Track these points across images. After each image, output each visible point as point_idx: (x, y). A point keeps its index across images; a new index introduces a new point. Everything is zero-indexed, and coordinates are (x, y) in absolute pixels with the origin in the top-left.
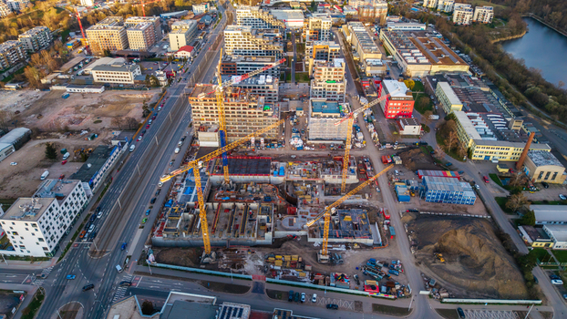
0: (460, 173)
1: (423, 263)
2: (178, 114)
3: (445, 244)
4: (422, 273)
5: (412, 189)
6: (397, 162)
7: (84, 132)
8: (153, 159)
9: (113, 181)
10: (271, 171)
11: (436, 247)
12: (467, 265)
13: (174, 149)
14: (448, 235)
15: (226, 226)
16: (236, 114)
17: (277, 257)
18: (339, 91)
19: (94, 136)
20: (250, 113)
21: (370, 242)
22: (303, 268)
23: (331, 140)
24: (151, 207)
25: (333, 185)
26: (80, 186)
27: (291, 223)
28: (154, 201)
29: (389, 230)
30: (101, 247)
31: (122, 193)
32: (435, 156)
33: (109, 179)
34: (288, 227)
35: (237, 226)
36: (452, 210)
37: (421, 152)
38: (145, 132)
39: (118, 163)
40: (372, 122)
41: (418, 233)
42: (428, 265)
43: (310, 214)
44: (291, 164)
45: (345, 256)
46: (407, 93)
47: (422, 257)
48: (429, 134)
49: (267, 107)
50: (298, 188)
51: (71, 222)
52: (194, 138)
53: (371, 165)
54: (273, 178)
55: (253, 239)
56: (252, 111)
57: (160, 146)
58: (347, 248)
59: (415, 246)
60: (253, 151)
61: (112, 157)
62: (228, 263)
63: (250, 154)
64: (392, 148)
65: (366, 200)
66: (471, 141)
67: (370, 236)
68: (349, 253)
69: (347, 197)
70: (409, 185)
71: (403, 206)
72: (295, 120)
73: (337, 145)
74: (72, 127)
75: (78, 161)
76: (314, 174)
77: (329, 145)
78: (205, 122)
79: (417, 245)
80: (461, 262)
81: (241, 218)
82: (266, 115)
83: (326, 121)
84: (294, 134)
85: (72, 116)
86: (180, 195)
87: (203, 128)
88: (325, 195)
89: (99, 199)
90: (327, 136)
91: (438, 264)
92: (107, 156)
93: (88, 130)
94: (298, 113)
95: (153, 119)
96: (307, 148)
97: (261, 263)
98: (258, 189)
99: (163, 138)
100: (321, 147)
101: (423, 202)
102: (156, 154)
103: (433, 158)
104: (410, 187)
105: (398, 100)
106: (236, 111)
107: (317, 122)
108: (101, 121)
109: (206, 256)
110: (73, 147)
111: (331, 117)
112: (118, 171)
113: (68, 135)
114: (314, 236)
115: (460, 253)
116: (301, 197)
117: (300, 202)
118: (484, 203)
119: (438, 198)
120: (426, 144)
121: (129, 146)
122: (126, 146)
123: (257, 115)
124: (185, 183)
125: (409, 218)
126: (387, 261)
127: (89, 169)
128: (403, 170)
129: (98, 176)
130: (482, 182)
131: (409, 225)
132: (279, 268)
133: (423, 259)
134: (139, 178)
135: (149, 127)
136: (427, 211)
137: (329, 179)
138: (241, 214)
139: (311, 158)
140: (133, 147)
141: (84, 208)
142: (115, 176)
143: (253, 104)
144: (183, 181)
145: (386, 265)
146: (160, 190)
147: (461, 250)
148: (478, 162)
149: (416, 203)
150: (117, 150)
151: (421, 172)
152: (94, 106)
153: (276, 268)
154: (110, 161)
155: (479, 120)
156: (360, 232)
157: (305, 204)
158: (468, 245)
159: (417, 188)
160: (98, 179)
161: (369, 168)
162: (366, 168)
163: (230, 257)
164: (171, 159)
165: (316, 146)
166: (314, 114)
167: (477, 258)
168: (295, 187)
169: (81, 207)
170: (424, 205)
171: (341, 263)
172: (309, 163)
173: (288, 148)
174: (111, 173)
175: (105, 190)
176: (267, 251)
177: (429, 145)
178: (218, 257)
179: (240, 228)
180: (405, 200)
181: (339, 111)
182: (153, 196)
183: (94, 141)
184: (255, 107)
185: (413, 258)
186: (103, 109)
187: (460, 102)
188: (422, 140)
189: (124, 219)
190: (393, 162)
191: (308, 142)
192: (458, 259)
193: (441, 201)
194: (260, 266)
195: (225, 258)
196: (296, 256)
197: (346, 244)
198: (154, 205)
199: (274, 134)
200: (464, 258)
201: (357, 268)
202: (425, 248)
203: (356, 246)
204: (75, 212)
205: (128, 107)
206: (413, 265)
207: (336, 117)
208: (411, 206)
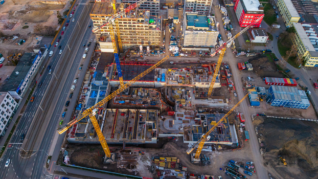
0: (297, 79)
1: (269, 163)
2: (85, 21)
3: (286, 149)
4: (269, 173)
5: (261, 94)
6: (249, 69)
7: (16, 37)
8: (67, 64)
9: (37, 84)
10: (156, 77)
11: (280, 151)
12: (303, 168)
13: (82, 55)
14: (291, 143)
15: (122, 128)
16: (128, 27)
17: (161, 158)
18: (207, 4)
19: (22, 41)
20: (138, 26)
21: (230, 143)
22: (180, 168)
23: (200, 47)
24: (66, 110)
25: (201, 89)
26: (8, 97)
27: (171, 124)
28: (68, 104)
29: (244, 133)
30: (29, 148)
31: (44, 95)
32: (277, 63)
33: (34, 83)
34: (169, 129)
35: (131, 128)
36: (290, 114)
37: (268, 61)
38: (60, 38)
39: (40, 68)
40: (230, 30)
41: (266, 137)
42: (273, 166)
43: (184, 116)
44: (170, 70)
45: (212, 157)
46: (259, 8)
47: (268, 158)
48: (272, 42)
49: (152, 21)
50: (175, 92)
51: (4, 126)
52: (97, 45)
53: (230, 72)
54: (157, 83)
55: (143, 140)
56: (140, 25)
57: (72, 51)
58: (213, 150)
59: (263, 148)
60: (141, 57)
61: (35, 65)
62: (124, 164)
63: (139, 60)
64: (245, 55)
65: (226, 104)
66: (307, 52)
67: (230, 139)
68: (214, 155)
69: (212, 101)
70: (259, 92)
71: (254, 111)
72: (173, 28)
73: (204, 51)
74: (6, 31)
75: (11, 65)
76: (188, 80)
77: (198, 52)
78: (104, 32)
79: (266, 147)
80: (299, 165)
81: (133, 121)
82: (151, 27)
83: (197, 33)
84: (172, 42)
85: (7, 21)
86: (88, 98)
87: (103, 38)
88: (196, 98)
89: (27, 102)
90: (197, 44)
91: (281, 166)
92: (30, 64)
93: (18, 35)
94: (175, 21)
95: (67, 25)
96: (182, 55)
97: (149, 164)
98: (146, 94)
99: (74, 44)
100: (192, 53)
101: (269, 106)
102: (69, 59)
103: (276, 65)
104: (259, 93)
105: (252, 13)
106: (127, 25)
107: (190, 34)
108: (27, 27)
109: (108, 158)
110: (7, 51)
111: (201, 30)
112: (41, 74)
113: (4, 40)
114: (188, 139)
115: (298, 156)
116: (177, 100)
117: (177, 105)
118: (314, 108)
119: (281, 104)
120: (271, 51)
121: (49, 52)
122: (46, 52)
123: (144, 28)
124: (91, 87)
125: (259, 122)
126: (244, 162)
127: (17, 76)
128: (255, 76)
129: (24, 83)
130: (313, 88)
131: (258, 129)
132: (162, 169)
133: (270, 160)
134: (57, 82)
135: (63, 33)
136: (272, 115)
137: (199, 85)
138: (133, 117)
139: (184, 64)
140: (51, 53)
141: (15, 112)
142: (39, 79)
143: (140, 19)
144: (89, 86)
145: (242, 166)
146: (72, 94)
147: (299, 154)
148: (309, 69)
149: (264, 108)
150: (38, 58)
151: (267, 79)
152: (23, 12)
153: (160, 168)
154: (33, 68)
155: (311, 30)
156: (223, 135)
157: (181, 107)
158: (306, 153)
159: (264, 94)
160: (24, 86)
161: (229, 75)
162: (226, 75)
163: (126, 158)
164: (80, 64)
165: (189, 53)
166: (188, 27)
167: (312, 164)
168: (173, 92)
169: (12, 111)
170: (270, 109)
171: (209, 163)
172: (183, 69)
173: (168, 54)
174: (35, 77)
175: (31, 93)
176: (154, 152)
177: (273, 52)
178: (117, 158)
179: (133, 130)
180: (256, 105)
181: (208, 25)
182: (67, 100)
183: (23, 46)
184: (142, 21)
185: (262, 159)
186: (30, 14)
187: (298, 15)
188: (267, 48)
189: (46, 120)
190: (246, 69)
191: (183, 49)
192: (296, 162)
193: (282, 106)
194: (148, 166)
195: (122, 158)
196: (176, 158)
197: (213, 145)
198: (68, 108)
199: (157, 42)
200: (301, 162)
201: (221, 169)
202: (272, 151)
203: (220, 148)
204: (7, 117)
205: (48, 13)
206: (262, 165)
207: (205, 30)
208: (260, 110)
